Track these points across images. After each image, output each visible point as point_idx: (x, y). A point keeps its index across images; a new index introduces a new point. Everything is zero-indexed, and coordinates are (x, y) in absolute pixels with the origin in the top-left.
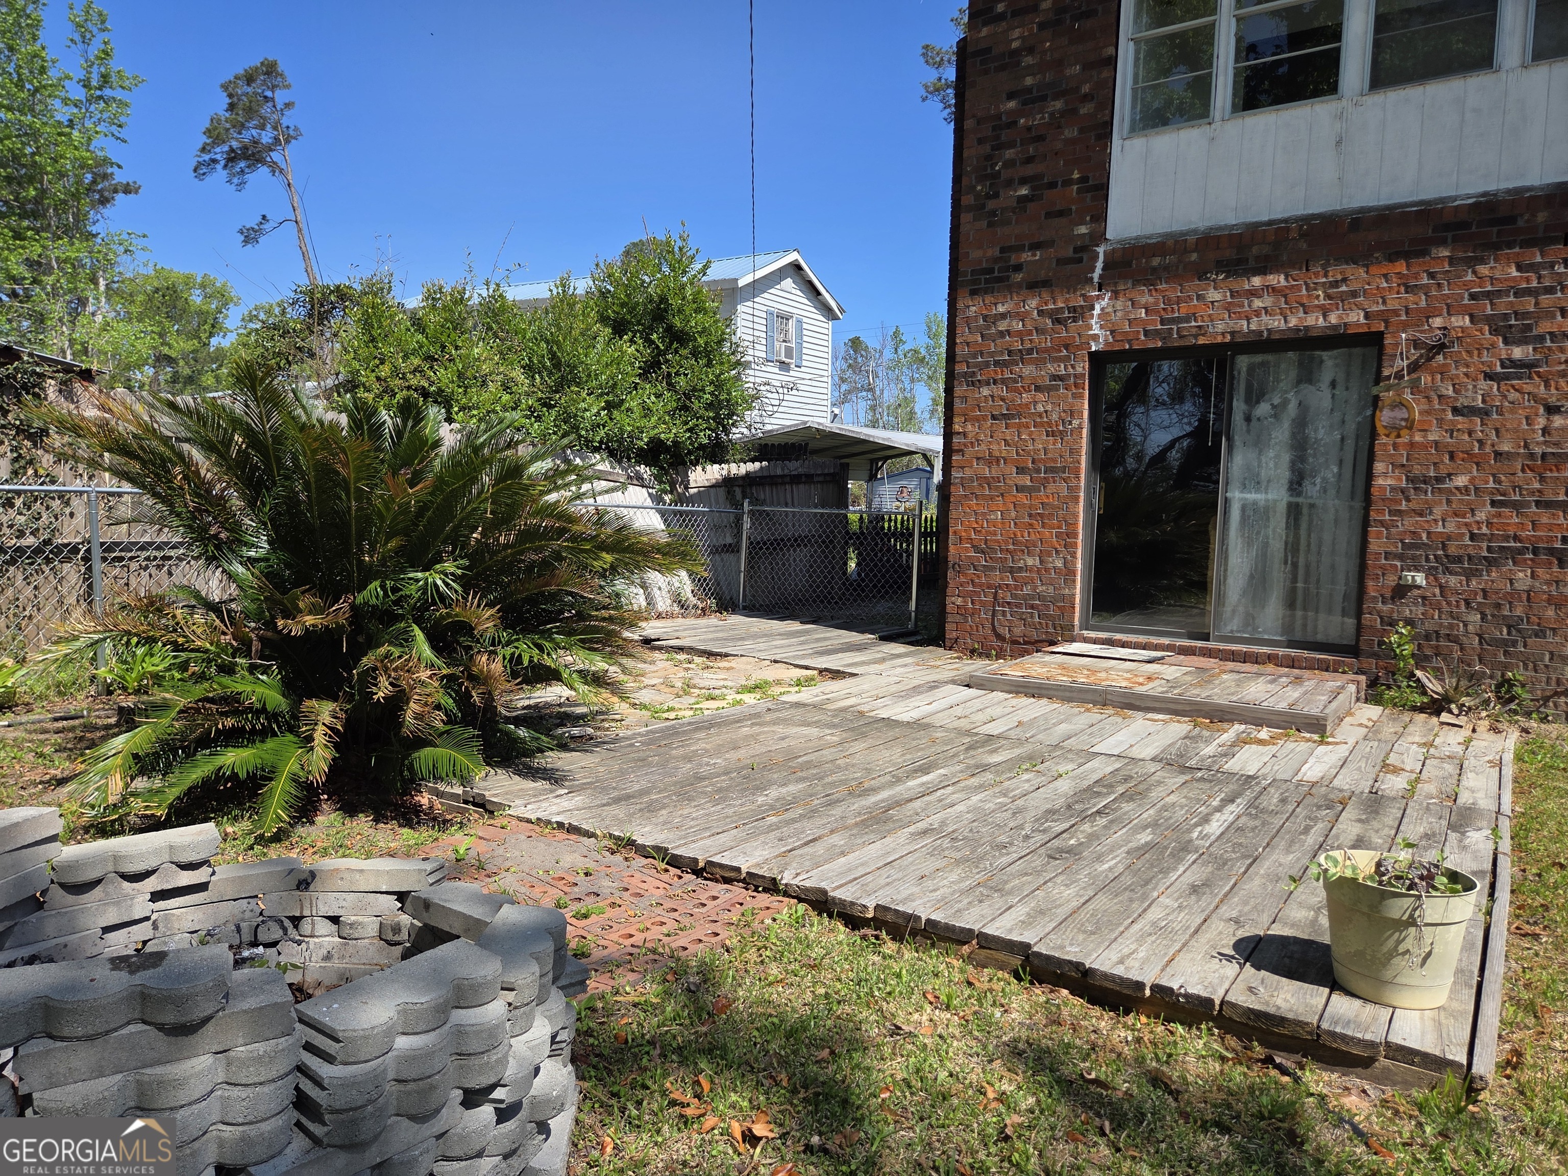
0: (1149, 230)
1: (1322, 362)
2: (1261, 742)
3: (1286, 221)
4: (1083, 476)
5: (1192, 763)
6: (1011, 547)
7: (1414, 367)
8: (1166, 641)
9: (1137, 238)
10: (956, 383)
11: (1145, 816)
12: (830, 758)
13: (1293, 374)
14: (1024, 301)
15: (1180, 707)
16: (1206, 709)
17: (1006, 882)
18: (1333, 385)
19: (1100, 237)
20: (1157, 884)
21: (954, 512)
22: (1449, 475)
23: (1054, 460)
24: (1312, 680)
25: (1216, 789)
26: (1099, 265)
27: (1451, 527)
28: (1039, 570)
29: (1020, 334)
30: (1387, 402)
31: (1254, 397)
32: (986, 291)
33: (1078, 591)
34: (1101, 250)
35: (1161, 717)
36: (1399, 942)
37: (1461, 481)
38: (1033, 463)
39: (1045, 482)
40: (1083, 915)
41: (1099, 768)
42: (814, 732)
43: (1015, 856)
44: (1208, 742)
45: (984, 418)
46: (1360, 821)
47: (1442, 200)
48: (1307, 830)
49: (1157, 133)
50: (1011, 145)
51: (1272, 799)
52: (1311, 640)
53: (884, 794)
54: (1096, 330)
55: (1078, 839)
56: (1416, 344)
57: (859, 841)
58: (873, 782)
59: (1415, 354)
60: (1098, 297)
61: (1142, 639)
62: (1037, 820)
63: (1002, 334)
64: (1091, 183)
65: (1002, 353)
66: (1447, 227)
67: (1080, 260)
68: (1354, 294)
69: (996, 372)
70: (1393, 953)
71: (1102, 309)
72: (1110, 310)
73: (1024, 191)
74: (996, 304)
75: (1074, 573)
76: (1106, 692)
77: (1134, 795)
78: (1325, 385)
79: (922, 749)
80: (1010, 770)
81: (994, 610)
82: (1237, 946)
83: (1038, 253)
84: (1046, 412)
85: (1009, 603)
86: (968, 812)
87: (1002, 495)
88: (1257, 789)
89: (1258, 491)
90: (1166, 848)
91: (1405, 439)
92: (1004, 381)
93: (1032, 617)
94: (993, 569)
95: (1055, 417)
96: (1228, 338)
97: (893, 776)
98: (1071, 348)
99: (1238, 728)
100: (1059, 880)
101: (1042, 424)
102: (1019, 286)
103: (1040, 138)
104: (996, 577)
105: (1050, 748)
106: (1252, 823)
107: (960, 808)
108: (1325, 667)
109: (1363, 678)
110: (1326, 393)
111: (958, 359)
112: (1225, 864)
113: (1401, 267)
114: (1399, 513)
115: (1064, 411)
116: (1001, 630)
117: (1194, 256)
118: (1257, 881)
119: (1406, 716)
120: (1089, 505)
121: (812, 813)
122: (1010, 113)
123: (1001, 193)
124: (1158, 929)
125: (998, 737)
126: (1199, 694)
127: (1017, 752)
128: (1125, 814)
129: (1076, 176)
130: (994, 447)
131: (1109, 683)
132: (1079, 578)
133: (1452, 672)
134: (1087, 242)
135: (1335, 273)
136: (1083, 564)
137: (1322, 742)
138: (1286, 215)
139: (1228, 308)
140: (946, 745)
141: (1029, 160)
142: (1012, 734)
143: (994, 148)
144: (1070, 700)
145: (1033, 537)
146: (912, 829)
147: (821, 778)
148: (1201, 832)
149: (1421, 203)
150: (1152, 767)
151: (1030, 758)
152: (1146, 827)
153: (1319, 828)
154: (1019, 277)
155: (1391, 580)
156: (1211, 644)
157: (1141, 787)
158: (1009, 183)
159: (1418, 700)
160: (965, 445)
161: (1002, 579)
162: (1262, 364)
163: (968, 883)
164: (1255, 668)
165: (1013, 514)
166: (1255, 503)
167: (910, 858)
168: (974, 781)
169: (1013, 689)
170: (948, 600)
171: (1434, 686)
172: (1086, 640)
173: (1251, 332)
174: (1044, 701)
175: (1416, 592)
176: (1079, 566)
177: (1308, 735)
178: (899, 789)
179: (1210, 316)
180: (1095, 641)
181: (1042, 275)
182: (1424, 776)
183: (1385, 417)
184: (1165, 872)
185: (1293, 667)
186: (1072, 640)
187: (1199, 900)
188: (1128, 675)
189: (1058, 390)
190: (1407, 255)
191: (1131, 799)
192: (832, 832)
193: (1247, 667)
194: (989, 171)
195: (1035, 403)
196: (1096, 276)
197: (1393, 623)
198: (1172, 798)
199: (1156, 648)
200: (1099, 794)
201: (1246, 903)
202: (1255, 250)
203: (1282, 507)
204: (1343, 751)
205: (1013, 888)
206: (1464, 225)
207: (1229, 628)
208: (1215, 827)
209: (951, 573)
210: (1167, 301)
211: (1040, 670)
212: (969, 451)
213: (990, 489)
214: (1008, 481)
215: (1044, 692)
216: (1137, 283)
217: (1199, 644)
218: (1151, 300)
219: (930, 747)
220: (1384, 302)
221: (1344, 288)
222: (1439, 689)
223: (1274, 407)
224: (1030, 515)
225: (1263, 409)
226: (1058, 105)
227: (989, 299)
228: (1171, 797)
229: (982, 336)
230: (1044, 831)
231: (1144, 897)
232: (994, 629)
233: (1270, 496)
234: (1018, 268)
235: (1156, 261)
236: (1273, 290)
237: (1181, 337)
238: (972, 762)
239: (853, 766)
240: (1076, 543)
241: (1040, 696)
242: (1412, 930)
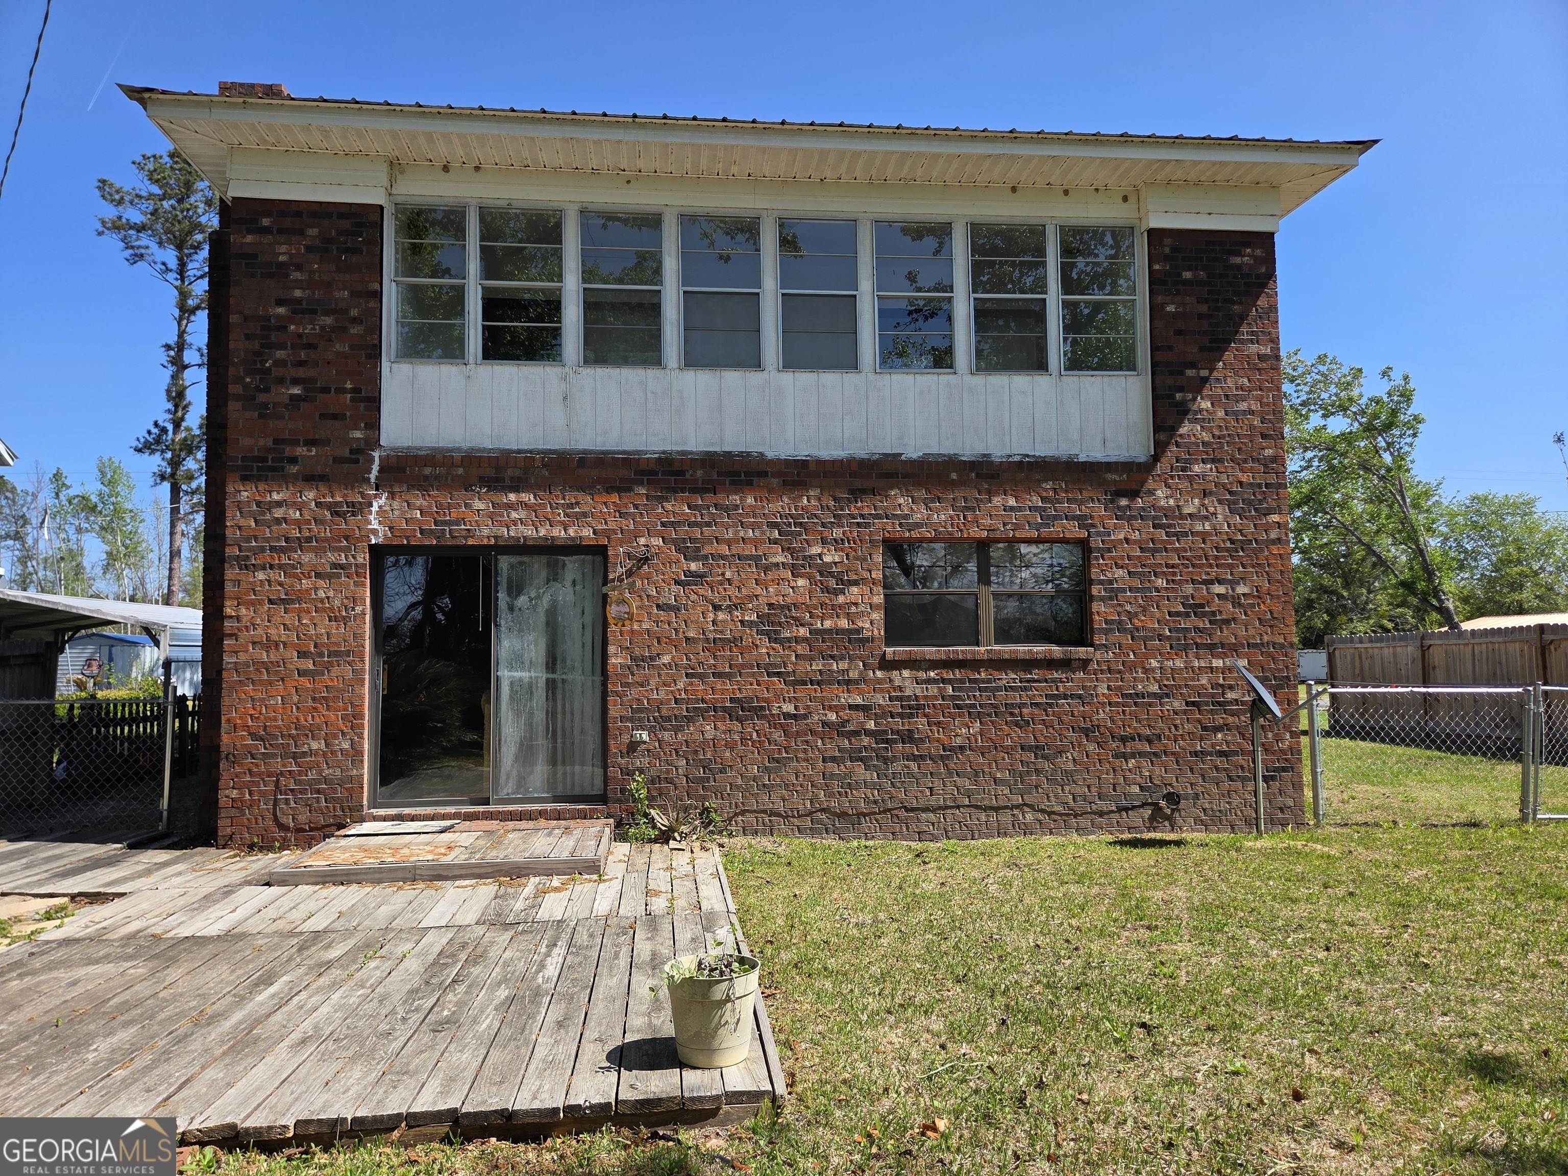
0: (418, 443)
1: (564, 565)
2: (556, 890)
3: (531, 452)
4: (367, 659)
5: (510, 919)
6: (294, 732)
7: (630, 573)
8: (451, 810)
9: (408, 448)
10: (226, 565)
11: (494, 974)
12: (148, 993)
13: (544, 574)
14: (301, 492)
15: (483, 871)
16: (506, 868)
17: (408, 1064)
18: (574, 583)
19: (375, 443)
20: (531, 1029)
21: (226, 699)
22: (658, 655)
23: (338, 644)
24: (579, 828)
25: (539, 937)
26: (375, 468)
27: (662, 695)
28: (324, 754)
29: (297, 522)
30: (614, 599)
31: (516, 589)
32: (259, 479)
33: (366, 771)
34: (376, 455)
35: (467, 882)
36: (721, 1017)
37: (666, 659)
38: (315, 647)
39: (328, 666)
40: (487, 1071)
41: (436, 942)
42: (109, 968)
43: (403, 1039)
44: (515, 897)
45: (261, 602)
46: (648, 939)
47: (638, 452)
48: (617, 956)
49: (421, 363)
50: (283, 347)
51: (582, 937)
52: (569, 793)
53: (237, 1016)
54: (375, 525)
55: (450, 1010)
56: (629, 556)
57: (240, 1068)
58: (214, 1007)
59: (629, 564)
60: (376, 496)
61: (429, 810)
62: (405, 1002)
63: (278, 521)
64: (363, 394)
65: (279, 540)
66: (643, 473)
67: (357, 461)
68: (585, 515)
69: (272, 558)
70: (719, 1026)
71: (380, 507)
72: (387, 508)
73: (296, 391)
74: (270, 492)
75: (362, 754)
76: (415, 867)
77: (475, 960)
78: (568, 582)
79: (251, 961)
80: (354, 961)
81: (276, 800)
82: (609, 1057)
83: (314, 449)
84: (328, 598)
85: (292, 790)
86: (335, 1012)
87: (283, 679)
88: (569, 930)
89: (522, 670)
90: (524, 997)
91: (628, 628)
92: (281, 567)
93: (318, 802)
94: (274, 756)
95: (337, 603)
96: (493, 542)
97: (235, 996)
98: (350, 539)
99: (534, 880)
100: (452, 1048)
101: (324, 610)
102: (295, 477)
103: (311, 346)
104: (277, 764)
105: (381, 932)
106: (578, 960)
107: (324, 1010)
108: (584, 816)
109: (611, 821)
110: (570, 590)
111: (229, 542)
112: (572, 998)
113: (615, 498)
114: (628, 685)
115: (347, 598)
116: (283, 820)
117: (460, 471)
118: (601, 1005)
119: (647, 847)
120: (374, 687)
121: (165, 1056)
122: (278, 317)
123: (273, 388)
124: (550, 1064)
125: (325, 931)
126: (497, 855)
127: (351, 943)
128: (477, 977)
129: (349, 386)
130: (272, 631)
131: (415, 858)
132: (366, 757)
133: (674, 808)
134: (363, 446)
135: (570, 498)
136: (370, 744)
137: (601, 880)
138: (531, 447)
139: (491, 516)
140: (275, 950)
141: (301, 364)
142: (338, 925)
143: (263, 346)
144: (379, 882)
145: (317, 720)
146: (287, 1042)
147: (151, 1018)
148: (543, 977)
149: (624, 452)
150: (481, 930)
151: (368, 946)
152: (499, 984)
153: (625, 951)
154: (294, 469)
155: (626, 739)
156: (491, 808)
157: (479, 950)
158: (281, 381)
159: (653, 833)
160: (239, 629)
161: (284, 766)
162: (521, 563)
163: (374, 1075)
164: (531, 824)
165: (295, 698)
166: (521, 680)
167: (303, 1070)
168: (324, 981)
169: (320, 879)
170: (221, 794)
171: (662, 821)
172: (375, 819)
173: (510, 537)
174: (354, 887)
175: (643, 746)
176: (366, 746)
177: (588, 877)
178: (249, 1007)
179: (476, 521)
180: (385, 819)
181: (319, 470)
182: (675, 893)
183: (613, 611)
184: (532, 1016)
185: (559, 819)
186: (362, 820)
187: (567, 1032)
188: (428, 848)
189: (340, 578)
190: (619, 490)
191: (475, 963)
192: (203, 1068)
193: (524, 824)
194: (258, 366)
195: (316, 589)
196: (373, 476)
197: (631, 773)
198: (508, 955)
199: (444, 817)
200: (446, 965)
201: (600, 1024)
202: (509, 472)
203: (542, 684)
204: (617, 884)
205: (417, 1067)
206: (653, 473)
207: (505, 791)
208: (552, 970)
209: (223, 765)
210: (439, 506)
211: (343, 857)
212: (244, 636)
213: (268, 673)
214: (288, 666)
215: (352, 878)
216: (411, 487)
217: (481, 808)
218: (425, 503)
219: (258, 957)
220: (606, 523)
221: (577, 510)
222: (666, 823)
223: (531, 600)
224: (314, 699)
225: (522, 601)
226: (328, 320)
227: (262, 486)
228: (507, 952)
229: (256, 521)
230: (417, 1010)
231: (527, 1041)
232: (276, 819)
233: (533, 674)
234: (293, 460)
235: (427, 471)
236: (526, 506)
237: (453, 537)
238: (312, 962)
239: (181, 995)
240: (363, 724)
241: (350, 882)
242: (729, 1005)
